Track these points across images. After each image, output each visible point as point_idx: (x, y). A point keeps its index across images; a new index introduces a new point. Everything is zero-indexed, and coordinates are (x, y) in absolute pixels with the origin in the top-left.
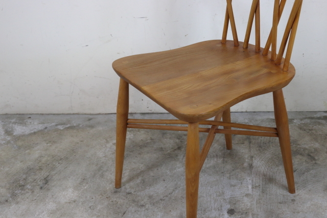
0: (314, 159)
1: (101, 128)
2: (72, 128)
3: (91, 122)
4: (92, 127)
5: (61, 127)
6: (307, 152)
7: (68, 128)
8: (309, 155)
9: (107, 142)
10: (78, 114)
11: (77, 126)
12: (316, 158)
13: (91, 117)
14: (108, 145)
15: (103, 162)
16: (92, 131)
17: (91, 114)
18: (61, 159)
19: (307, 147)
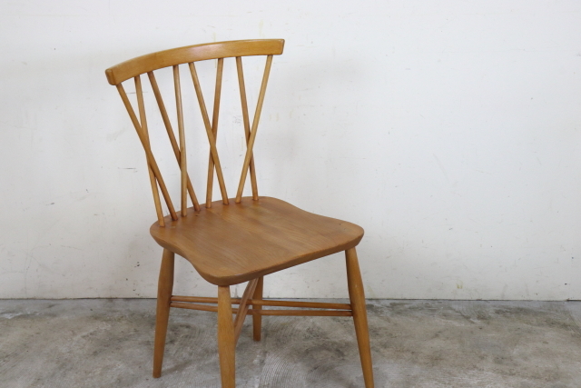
0: (342, 354)
1: (67, 318)
2: (25, 317)
3: (53, 309)
4: (54, 315)
5: (9, 316)
6: (335, 346)
7: (19, 317)
8: (337, 350)
9: (74, 334)
10: (34, 299)
11: (32, 315)
12: (345, 353)
13: (52, 302)
14: (75, 338)
15: (66, 359)
16: (53, 321)
17: (52, 299)
18: (7, 356)
19: (337, 341)
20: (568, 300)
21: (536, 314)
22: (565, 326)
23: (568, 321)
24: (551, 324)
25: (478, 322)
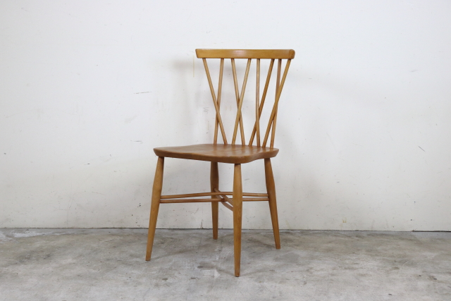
1: (94, 235)
2: (68, 234)
3: (85, 232)
5: (58, 234)
7: (64, 234)
9: (100, 241)
11: (72, 234)
15: (97, 249)
16: (86, 236)
20: (413, 231)
21: (393, 236)
22: (411, 240)
23: (413, 238)
24: (402, 239)
25: (357, 238)
